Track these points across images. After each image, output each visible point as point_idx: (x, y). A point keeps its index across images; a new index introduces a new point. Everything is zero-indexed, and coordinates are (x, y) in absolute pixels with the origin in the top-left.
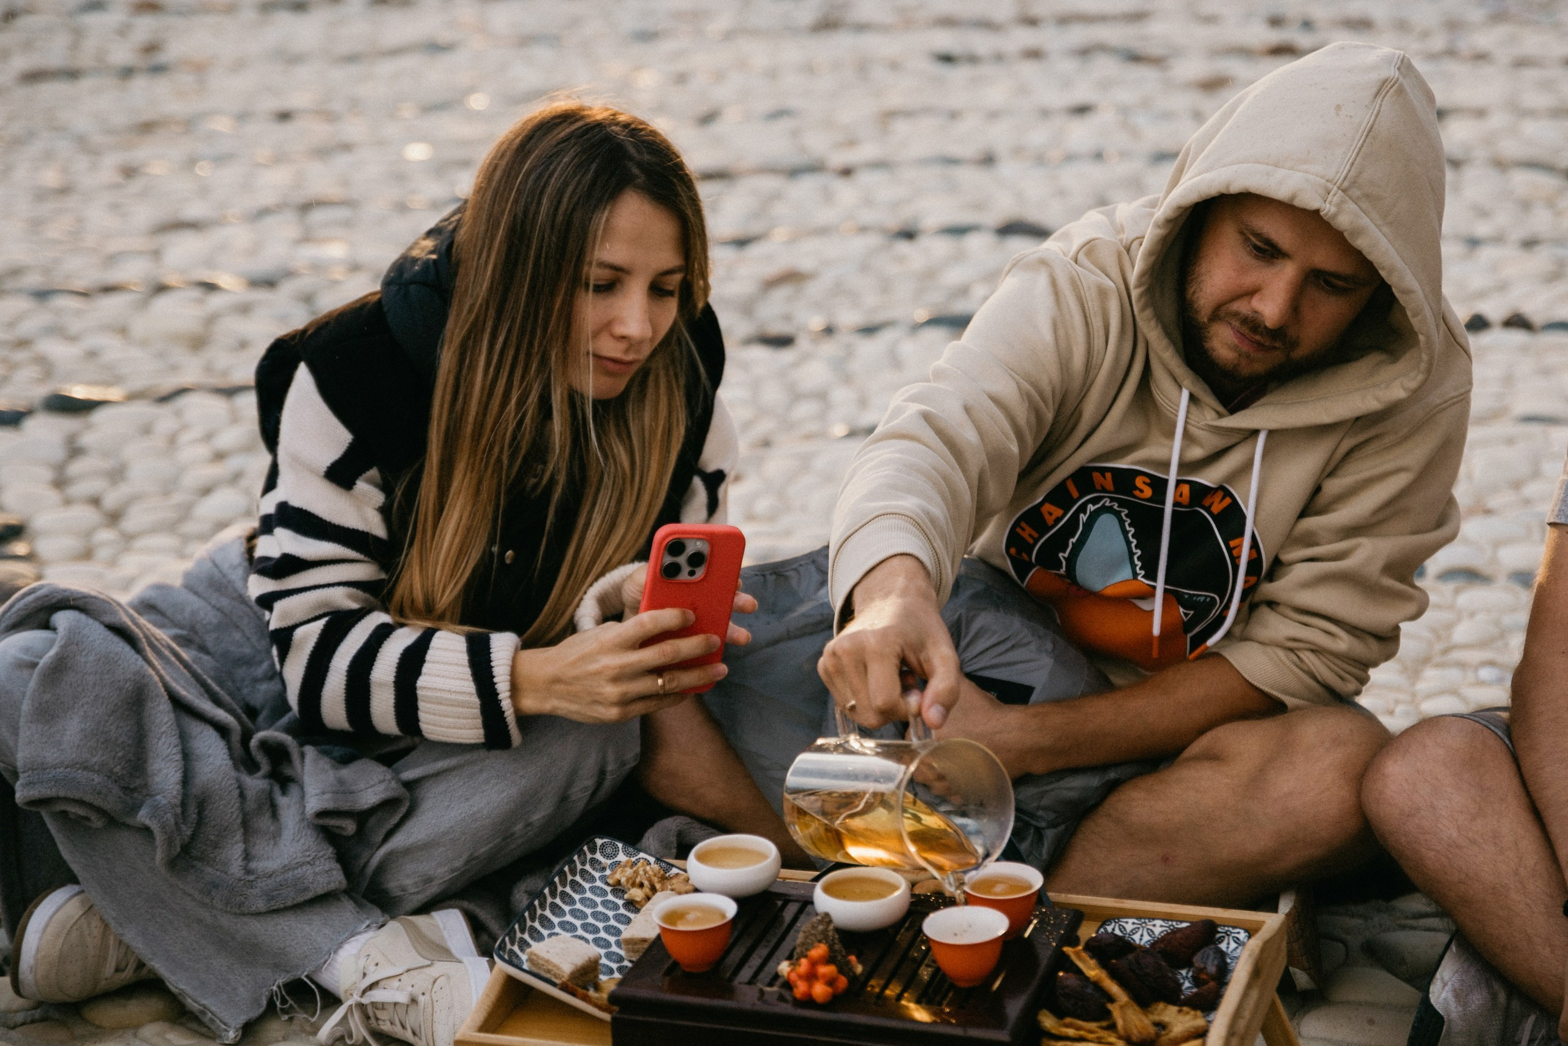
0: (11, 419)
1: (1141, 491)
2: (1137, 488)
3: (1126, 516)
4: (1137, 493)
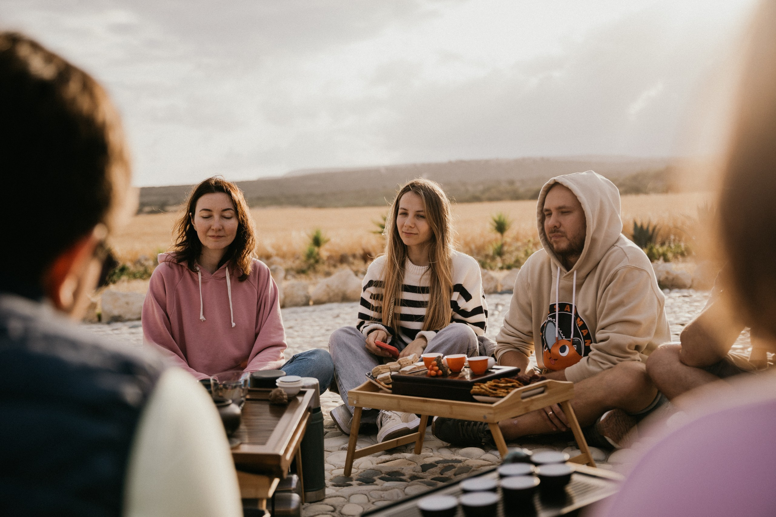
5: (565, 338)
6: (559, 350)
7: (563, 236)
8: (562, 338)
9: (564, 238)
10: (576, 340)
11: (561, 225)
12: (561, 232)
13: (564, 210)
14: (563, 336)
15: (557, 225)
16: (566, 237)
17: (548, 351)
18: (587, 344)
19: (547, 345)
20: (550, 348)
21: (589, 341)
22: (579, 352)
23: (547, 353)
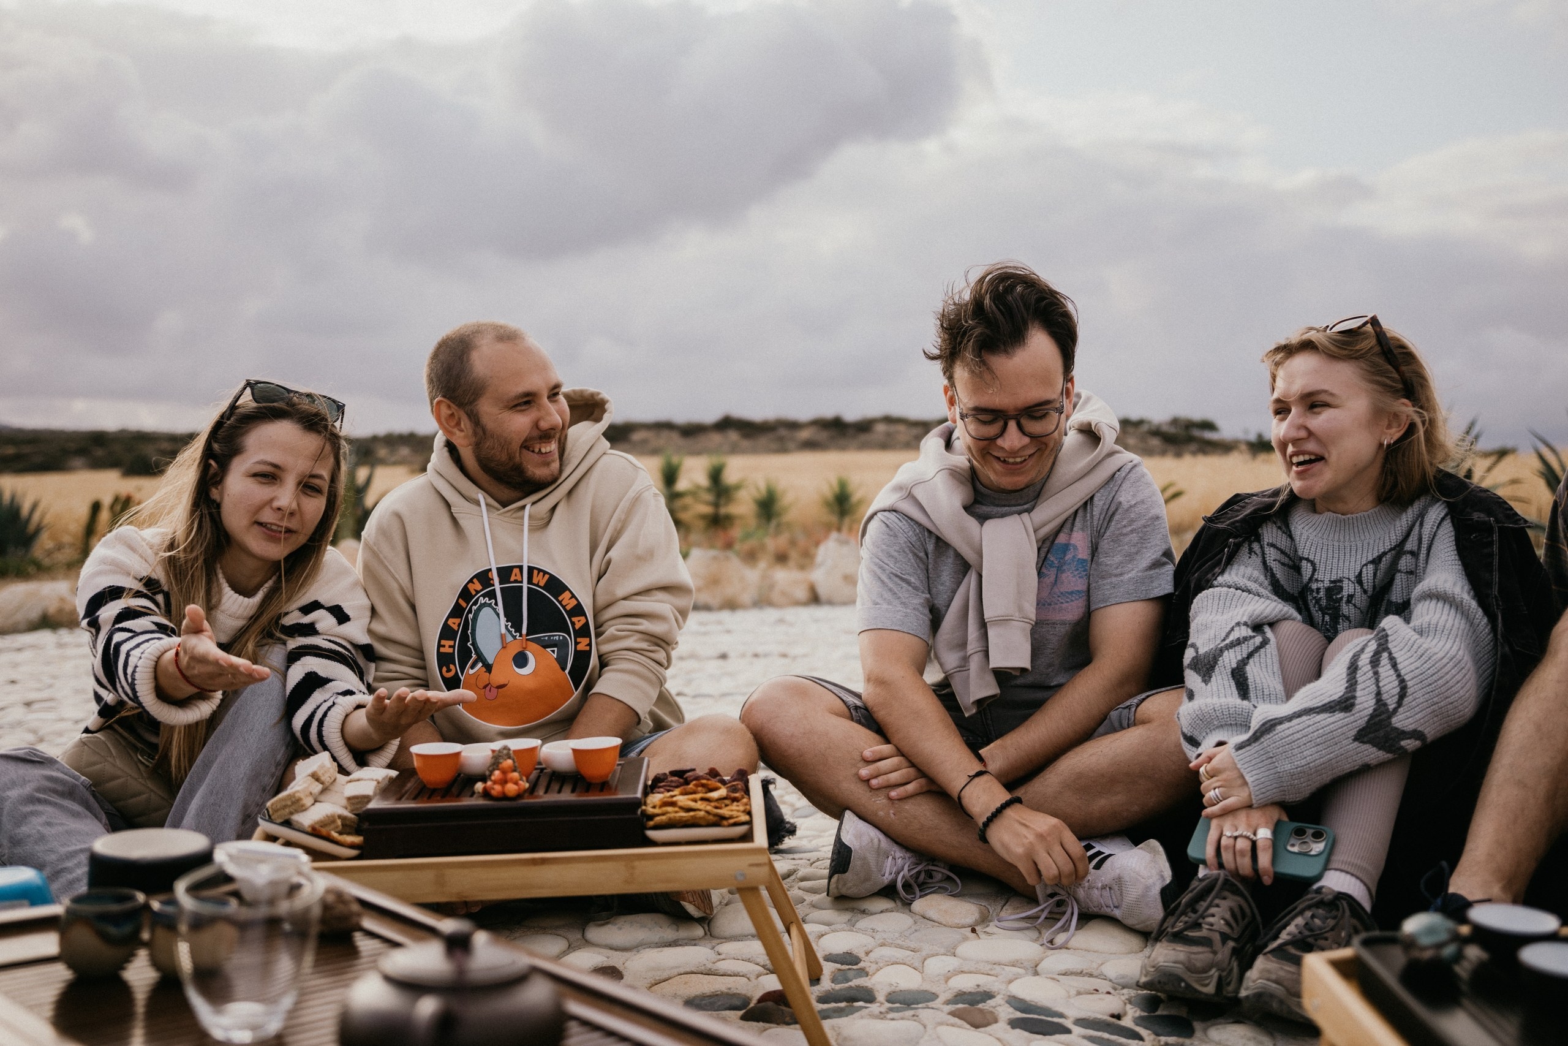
6: (514, 663)
8: (514, 637)
10: (555, 638)
17: (483, 669)
18: (580, 647)
19: (481, 658)
20: (490, 662)
21: (585, 641)
22: (562, 662)
23: (477, 676)
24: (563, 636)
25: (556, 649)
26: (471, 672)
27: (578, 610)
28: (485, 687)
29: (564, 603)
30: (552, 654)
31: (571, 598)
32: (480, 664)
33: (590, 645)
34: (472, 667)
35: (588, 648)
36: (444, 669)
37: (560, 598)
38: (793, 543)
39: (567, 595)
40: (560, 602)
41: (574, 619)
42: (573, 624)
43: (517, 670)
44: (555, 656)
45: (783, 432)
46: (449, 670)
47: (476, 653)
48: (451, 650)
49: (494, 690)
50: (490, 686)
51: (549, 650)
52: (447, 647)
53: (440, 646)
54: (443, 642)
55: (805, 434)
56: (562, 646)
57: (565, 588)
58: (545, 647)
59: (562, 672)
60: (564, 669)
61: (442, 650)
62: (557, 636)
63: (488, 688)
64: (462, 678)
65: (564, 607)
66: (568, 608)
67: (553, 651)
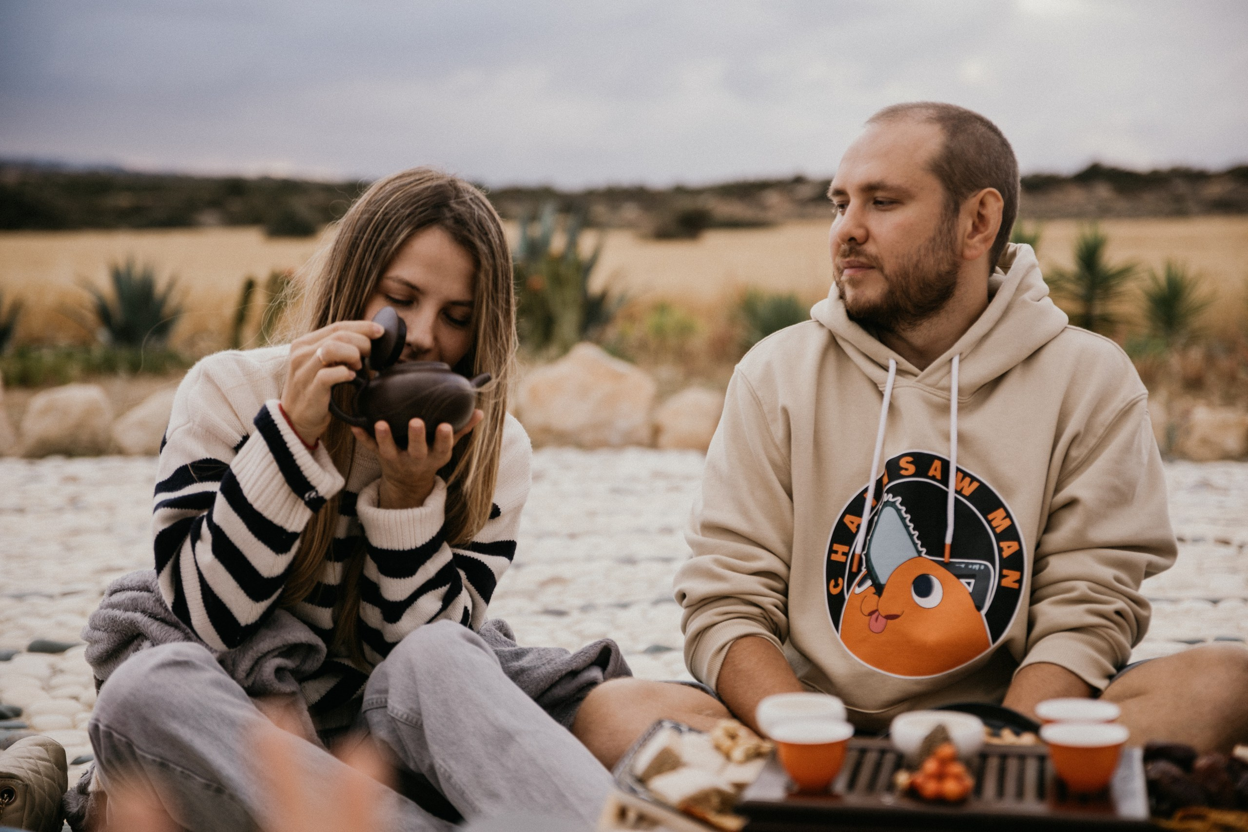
0: (7, 657)
1: (906, 469)
2: (902, 469)
3: (901, 504)
4: (903, 472)
5: (926, 554)
6: (913, 588)
7: (872, 268)
8: (919, 553)
9: (875, 274)
10: (974, 567)
11: (867, 237)
12: (866, 256)
13: (880, 195)
14: (922, 546)
15: (859, 233)
16: (881, 269)
17: (873, 590)
18: (1006, 582)
19: (871, 574)
20: (883, 580)
21: (1013, 575)
22: (978, 599)
23: (863, 596)
24: (986, 566)
25: (972, 581)
26: (858, 590)
27: (1011, 534)
28: (871, 614)
29: (994, 524)
30: (967, 586)
31: (1005, 518)
32: (869, 583)
33: (1020, 581)
34: (860, 584)
35: (1016, 586)
36: (832, 583)
37: (990, 517)
38: (1210, 359)
39: (1000, 513)
40: (989, 522)
41: (1002, 544)
42: (1001, 550)
43: (917, 599)
44: (970, 589)
45: (1181, 187)
46: (836, 585)
47: (868, 567)
48: (842, 559)
49: (882, 621)
50: (877, 614)
51: (963, 581)
52: (840, 553)
53: (831, 551)
54: (836, 547)
55: (1215, 190)
56: (982, 577)
57: (1000, 505)
58: (959, 577)
59: (977, 612)
60: (979, 608)
61: (834, 557)
62: (977, 564)
63: (874, 616)
64: (847, 597)
65: (993, 529)
66: (998, 530)
67: (969, 584)
